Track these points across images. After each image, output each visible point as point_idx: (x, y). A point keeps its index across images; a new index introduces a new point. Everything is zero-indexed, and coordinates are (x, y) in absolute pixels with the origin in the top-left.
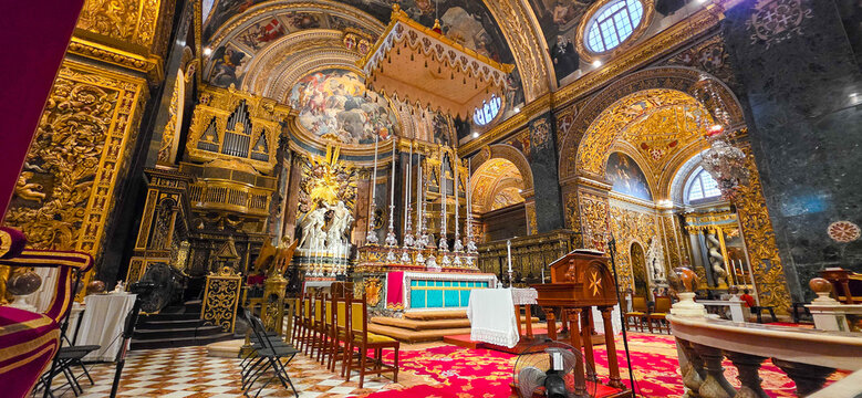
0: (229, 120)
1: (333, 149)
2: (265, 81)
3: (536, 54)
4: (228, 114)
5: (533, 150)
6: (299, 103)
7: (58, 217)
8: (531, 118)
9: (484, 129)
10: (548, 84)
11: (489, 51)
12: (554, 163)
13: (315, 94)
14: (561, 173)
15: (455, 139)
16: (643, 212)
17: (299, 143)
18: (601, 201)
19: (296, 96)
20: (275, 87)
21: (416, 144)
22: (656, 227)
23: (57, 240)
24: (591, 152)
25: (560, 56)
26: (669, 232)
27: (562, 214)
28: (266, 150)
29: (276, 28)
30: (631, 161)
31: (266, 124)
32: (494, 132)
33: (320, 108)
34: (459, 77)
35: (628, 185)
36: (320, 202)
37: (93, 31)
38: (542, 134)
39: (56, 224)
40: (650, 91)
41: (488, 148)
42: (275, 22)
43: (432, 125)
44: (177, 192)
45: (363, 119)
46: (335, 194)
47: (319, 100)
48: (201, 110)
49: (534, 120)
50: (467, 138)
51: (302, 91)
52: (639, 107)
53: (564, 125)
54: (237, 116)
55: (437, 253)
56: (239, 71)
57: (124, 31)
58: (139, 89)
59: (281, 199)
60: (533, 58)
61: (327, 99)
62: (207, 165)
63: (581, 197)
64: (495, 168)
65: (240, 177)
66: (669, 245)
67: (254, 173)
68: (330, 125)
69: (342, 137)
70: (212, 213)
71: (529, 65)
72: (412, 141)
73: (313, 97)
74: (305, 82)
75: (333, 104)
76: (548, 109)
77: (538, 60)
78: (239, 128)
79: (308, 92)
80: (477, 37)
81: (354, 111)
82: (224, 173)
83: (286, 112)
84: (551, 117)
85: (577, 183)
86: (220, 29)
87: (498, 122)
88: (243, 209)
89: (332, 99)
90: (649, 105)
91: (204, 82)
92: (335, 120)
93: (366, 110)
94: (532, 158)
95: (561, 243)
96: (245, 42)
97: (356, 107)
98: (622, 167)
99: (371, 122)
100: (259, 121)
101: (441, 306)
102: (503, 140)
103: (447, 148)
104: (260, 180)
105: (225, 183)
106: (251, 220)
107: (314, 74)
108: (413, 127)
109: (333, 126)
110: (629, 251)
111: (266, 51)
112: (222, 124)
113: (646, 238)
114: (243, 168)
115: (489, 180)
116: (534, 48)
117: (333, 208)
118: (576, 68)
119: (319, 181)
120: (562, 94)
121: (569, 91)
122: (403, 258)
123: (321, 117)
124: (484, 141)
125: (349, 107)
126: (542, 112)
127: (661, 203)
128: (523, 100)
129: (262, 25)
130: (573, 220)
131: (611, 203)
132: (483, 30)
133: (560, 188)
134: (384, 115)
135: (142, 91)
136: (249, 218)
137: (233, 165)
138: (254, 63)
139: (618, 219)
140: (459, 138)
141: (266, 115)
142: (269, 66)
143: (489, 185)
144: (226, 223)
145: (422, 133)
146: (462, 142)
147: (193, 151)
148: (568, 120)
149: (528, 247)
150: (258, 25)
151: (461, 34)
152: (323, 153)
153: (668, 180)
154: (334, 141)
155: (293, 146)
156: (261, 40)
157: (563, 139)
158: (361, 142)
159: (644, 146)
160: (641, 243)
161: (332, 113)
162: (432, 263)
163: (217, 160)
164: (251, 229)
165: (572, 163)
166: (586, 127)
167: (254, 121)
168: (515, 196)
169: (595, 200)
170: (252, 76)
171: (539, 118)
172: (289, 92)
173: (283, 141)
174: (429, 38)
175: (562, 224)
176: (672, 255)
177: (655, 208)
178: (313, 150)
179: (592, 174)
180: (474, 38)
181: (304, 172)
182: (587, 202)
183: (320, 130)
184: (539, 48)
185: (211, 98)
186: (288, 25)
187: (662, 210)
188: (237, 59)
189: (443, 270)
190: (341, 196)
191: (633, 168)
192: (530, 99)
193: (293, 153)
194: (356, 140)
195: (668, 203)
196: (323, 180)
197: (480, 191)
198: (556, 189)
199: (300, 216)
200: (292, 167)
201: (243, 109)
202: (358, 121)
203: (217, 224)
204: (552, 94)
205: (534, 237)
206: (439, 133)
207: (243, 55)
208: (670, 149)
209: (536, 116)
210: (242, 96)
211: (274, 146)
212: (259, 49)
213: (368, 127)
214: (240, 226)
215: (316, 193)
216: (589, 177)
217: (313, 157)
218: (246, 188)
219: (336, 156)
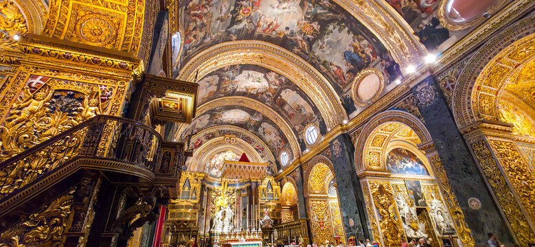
0: (183, 186)
1: (224, 182)
2: (196, 164)
4: (183, 184)
5: (297, 181)
6: (210, 167)
9: (284, 168)
11: (280, 137)
12: (302, 188)
13: (216, 161)
14: (305, 193)
15: (277, 171)
17: (210, 184)
19: (208, 165)
20: (199, 166)
25: (301, 143)
27: (306, 210)
28: (196, 194)
29: (199, 142)
31: (196, 185)
32: (287, 170)
33: (219, 166)
36: (220, 207)
38: (299, 175)
41: (285, 178)
42: (199, 140)
46: (226, 203)
47: (218, 163)
49: (296, 168)
50: (280, 171)
51: (210, 162)
53: (304, 171)
54: (186, 184)
55: (245, 235)
59: (203, 210)
60: (293, 143)
61: (222, 162)
63: (311, 203)
65: (188, 207)
67: (191, 204)
70: (179, 222)
73: (215, 163)
74: (211, 159)
76: (299, 165)
77: (295, 144)
78: (187, 189)
79: (213, 162)
82: (182, 207)
83: (203, 175)
84: (301, 168)
85: (309, 197)
87: (288, 165)
88: (188, 219)
94: (297, 184)
95: (302, 224)
100: (193, 184)
102: (289, 175)
103: (269, 179)
104: (194, 206)
105: (182, 210)
106: (192, 222)
107: (214, 155)
111: (196, 153)
112: (181, 188)
114: (188, 204)
116: (292, 140)
118: (306, 149)
119: (219, 198)
121: (304, 158)
124: (284, 174)
129: (194, 143)
132: (276, 130)
133: (305, 199)
136: (190, 221)
137: (185, 203)
138: (191, 160)
141: (196, 181)
144: (183, 225)
152: (220, 185)
154: (225, 179)
155: (208, 185)
156: (194, 148)
157: (304, 178)
162: (242, 238)
163: (179, 202)
164: (191, 225)
165: (307, 189)
166: (309, 174)
167: (191, 185)
170: (191, 164)
172: (205, 165)
173: (203, 187)
175: (306, 214)
178: (216, 185)
179: (317, 192)
180: (274, 132)
181: (213, 195)
182: (314, 204)
183: (219, 175)
186: (204, 140)
189: (246, 241)
190: (229, 204)
192: (295, 158)
193: (208, 188)
196: (221, 197)
198: (303, 199)
199: (212, 215)
200: (208, 194)
201: (187, 181)
203: (180, 225)
204: (300, 158)
209: (297, 166)
210: (187, 175)
211: (199, 191)
214: (188, 225)
215: (218, 204)
216: (314, 193)
217: (216, 188)
218: (190, 210)
219: (226, 186)
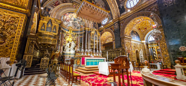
0: (47, 24)
1: (71, 30)
2: (56, 15)
3: (115, 8)
4: (47, 22)
5: (115, 30)
6: (63, 20)
7: (7, 46)
8: (114, 23)
9: (104, 25)
10: (118, 15)
11: (105, 8)
12: (119, 33)
13: (67, 18)
14: (121, 35)
15: (98, 27)
16: (139, 43)
17: (63, 28)
18: (129, 41)
19: (62, 18)
20: (58, 16)
21: (89, 29)
22: (142, 47)
23: (7, 51)
24: (127, 31)
25: (121, 9)
26: (144, 48)
27: (121, 44)
28: (56, 30)
29: (58, 3)
30: (136, 32)
32: (106, 26)
33: (68, 21)
34: (98, 14)
35: (135, 38)
36: (68, 42)
37: (14, 4)
38: (117, 26)
39: (6, 48)
40: (141, 17)
41: (105, 29)
42: (57, 2)
43: (93, 24)
44: (34, 40)
45: (78, 23)
46: (72, 40)
47: (68, 19)
48: (41, 21)
49: (115, 23)
50: (100, 27)
51: (64, 17)
52: (138, 20)
53: (122, 24)
54: (49, 23)
55: (93, 53)
56: (50, 13)
57: (21, 4)
58: (24, 17)
59: (60, 41)
60: (115, 9)
61: (69, 19)
62: (43, 34)
63: (125, 40)
64: (106, 34)
65: (50, 36)
66: (144, 51)
67: (53, 35)
68: (70, 25)
69: (73, 27)
70: (44, 44)
71: (114, 11)
72: (88, 28)
73: (66, 18)
74: (64, 15)
75: (71, 20)
76: (118, 21)
77: (116, 10)
78: (50, 25)
79: (65, 17)
80: (103, 5)
81: (76, 21)
82: (46, 35)
83: (60, 22)
84: (119, 23)
85: (124, 37)
86: (45, 3)
87: (107, 24)
88: (51, 43)
89: (71, 19)
90: (140, 20)
91: (42, 15)
92: (71, 23)
93: (78, 21)
94: (114, 32)
95: (120, 51)
96: (51, 6)
97: (76, 20)
98: (134, 34)
99: (79, 24)
100: (54, 24)
101: (93, 65)
102: (108, 28)
103: (96, 30)
104: (55, 37)
105: (47, 38)
106: (53, 46)
107: (66, 13)
108: (88, 25)
109: (71, 25)
110: (135, 52)
111: (56, 8)
112: (46, 25)
113: (139, 49)
114: (51, 34)
115: (105, 36)
116: (115, 7)
117: (71, 43)
118: (124, 12)
119: (68, 37)
120: (121, 17)
121: (123, 17)
122: (85, 54)
123: (68, 23)
124: (104, 28)
125: (74, 20)
126: (117, 22)
127: (143, 42)
128: (113, 19)
129: (55, 2)
130: (123, 45)
131: (132, 42)
132: (104, 3)
133: (120, 38)
134: (82, 22)
135: (25, 17)
136: (52, 45)
137: (48, 34)
138: (53, 11)
139: (133, 45)
140: (99, 27)
141: (56, 22)
142: (56, 11)
143: (105, 38)
144: (47, 46)
145: (90, 26)
146: (99, 28)
147: (40, 31)
148: (122, 23)
149: (113, 51)
150: (54, 2)
151: (99, 4)
152: (69, 31)
153: (144, 37)
154: (71, 28)
155: (62, 29)
156: (55, 5)
157: (121, 28)
158: (77, 28)
159: (139, 29)
160: (138, 50)
161: (71, 22)
162: (92, 55)
163: (45, 32)
164: (53, 48)
165: (123, 33)
166: (126, 25)
167: (53, 24)
168: (111, 40)
169: (128, 41)
170: (53, 14)
171: (116, 23)
172: (61, 17)
173: (60, 28)
174: (91, 5)
175: (121, 46)
176: (145, 53)
177: (141, 43)
178: (67, 30)
179: (127, 35)
180: (102, 5)
181: (65, 35)
182: (126, 41)
183: (68, 26)
184: (116, 7)
185: (43, 19)
186: (60, 2)
187: (143, 43)
188: (49, 10)
189: (94, 57)
190: (73, 40)
191: (137, 34)
192: (114, 19)
193: (62, 31)
194: (76, 28)
195: (144, 42)
196: (69, 37)
197: (103, 39)
198: (119, 39)
199: (64, 45)
200: (62, 34)
201: (50, 21)
202: (77, 23)
203: (45, 46)
204: (119, 17)
205: (115, 49)
206: (94, 26)
207: (50, 9)
208: (145, 30)
209: (115, 22)
210: (50, 18)
211: (58, 29)
212: (54, 7)
213: (79, 25)
214: (50, 47)
215: (67, 39)
216: (127, 36)
217: (67, 31)
218: (51, 39)
219: (72, 31)
